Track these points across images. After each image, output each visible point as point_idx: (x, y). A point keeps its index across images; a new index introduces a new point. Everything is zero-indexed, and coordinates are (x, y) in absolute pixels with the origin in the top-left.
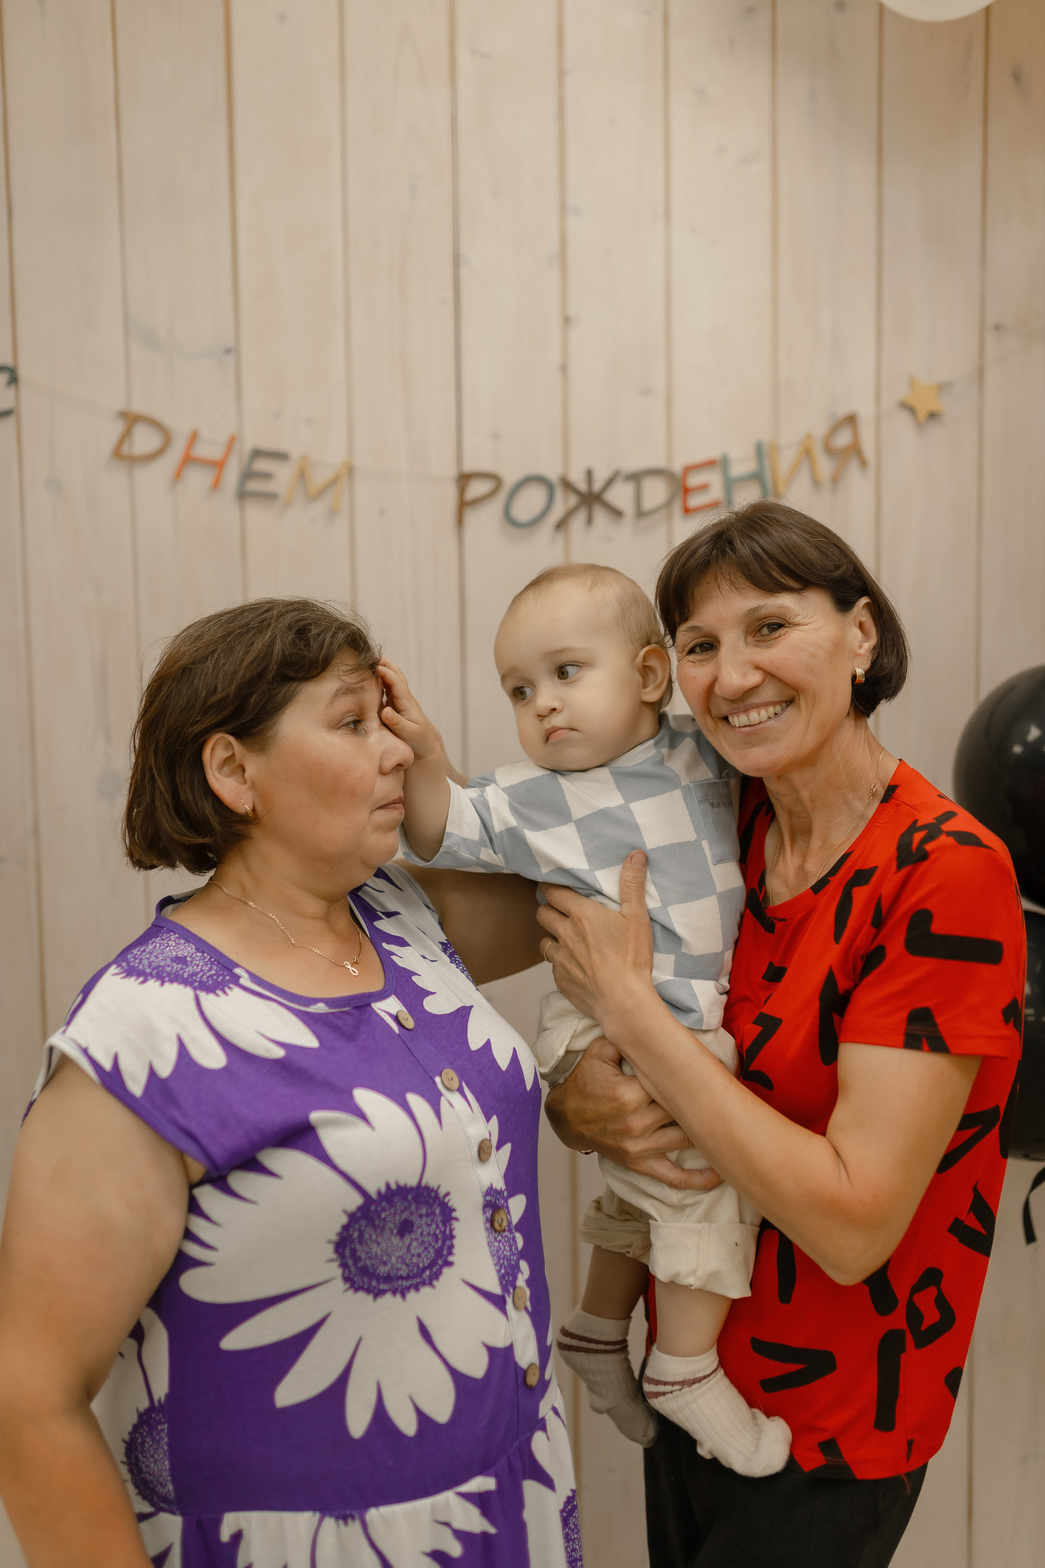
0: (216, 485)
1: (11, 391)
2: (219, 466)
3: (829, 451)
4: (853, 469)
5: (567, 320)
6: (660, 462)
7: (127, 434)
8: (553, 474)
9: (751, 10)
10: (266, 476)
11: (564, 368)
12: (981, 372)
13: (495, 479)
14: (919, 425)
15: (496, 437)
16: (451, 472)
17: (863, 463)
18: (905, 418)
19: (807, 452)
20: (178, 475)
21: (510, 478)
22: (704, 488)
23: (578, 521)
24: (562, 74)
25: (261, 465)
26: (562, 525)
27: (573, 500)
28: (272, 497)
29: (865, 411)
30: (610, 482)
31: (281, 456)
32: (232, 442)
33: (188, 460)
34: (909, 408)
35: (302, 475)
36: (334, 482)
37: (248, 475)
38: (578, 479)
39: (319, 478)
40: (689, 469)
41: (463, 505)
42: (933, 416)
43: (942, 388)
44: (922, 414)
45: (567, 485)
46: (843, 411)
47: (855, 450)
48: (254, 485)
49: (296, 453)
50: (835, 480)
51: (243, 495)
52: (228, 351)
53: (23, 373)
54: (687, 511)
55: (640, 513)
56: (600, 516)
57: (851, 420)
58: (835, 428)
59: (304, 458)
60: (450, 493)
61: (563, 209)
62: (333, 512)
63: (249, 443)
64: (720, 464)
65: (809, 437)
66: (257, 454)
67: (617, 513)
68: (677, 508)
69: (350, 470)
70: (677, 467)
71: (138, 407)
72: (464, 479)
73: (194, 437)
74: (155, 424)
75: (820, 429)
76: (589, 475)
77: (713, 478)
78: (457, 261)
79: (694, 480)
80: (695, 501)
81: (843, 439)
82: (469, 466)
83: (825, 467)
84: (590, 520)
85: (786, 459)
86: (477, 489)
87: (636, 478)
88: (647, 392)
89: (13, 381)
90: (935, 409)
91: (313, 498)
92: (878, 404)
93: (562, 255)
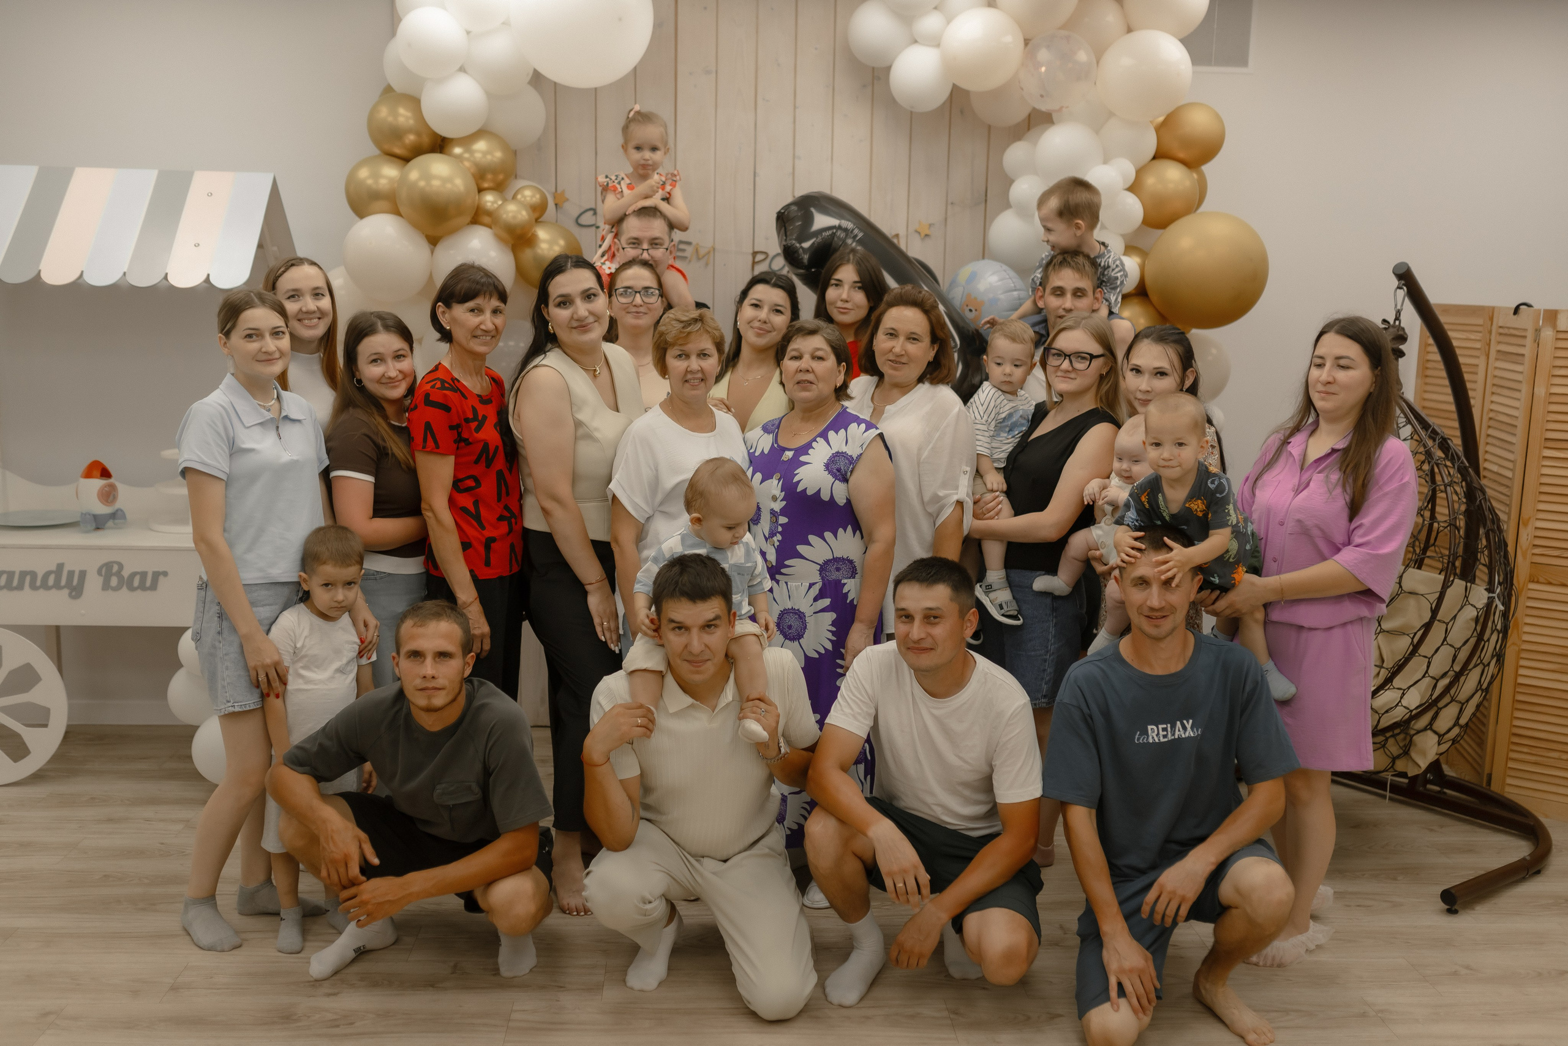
1: (594, 217)
9: (864, 86)
10: (683, 250)
12: (946, 220)
13: (767, 254)
14: (920, 239)
15: (767, 239)
16: (751, 251)
18: (917, 235)
21: (771, 254)
24: (795, 107)
25: (682, 246)
28: (685, 258)
29: (902, 232)
31: (689, 243)
34: (918, 232)
36: (709, 253)
39: (702, 252)
41: (755, 263)
42: (927, 235)
43: (930, 225)
44: (923, 235)
49: (694, 243)
57: (896, 236)
59: (698, 244)
60: (750, 258)
61: (794, 157)
69: (714, 249)
72: (755, 254)
82: (756, 249)
86: (759, 257)
89: (595, 213)
90: (928, 232)
91: (699, 259)
92: (907, 230)
93: (793, 173)
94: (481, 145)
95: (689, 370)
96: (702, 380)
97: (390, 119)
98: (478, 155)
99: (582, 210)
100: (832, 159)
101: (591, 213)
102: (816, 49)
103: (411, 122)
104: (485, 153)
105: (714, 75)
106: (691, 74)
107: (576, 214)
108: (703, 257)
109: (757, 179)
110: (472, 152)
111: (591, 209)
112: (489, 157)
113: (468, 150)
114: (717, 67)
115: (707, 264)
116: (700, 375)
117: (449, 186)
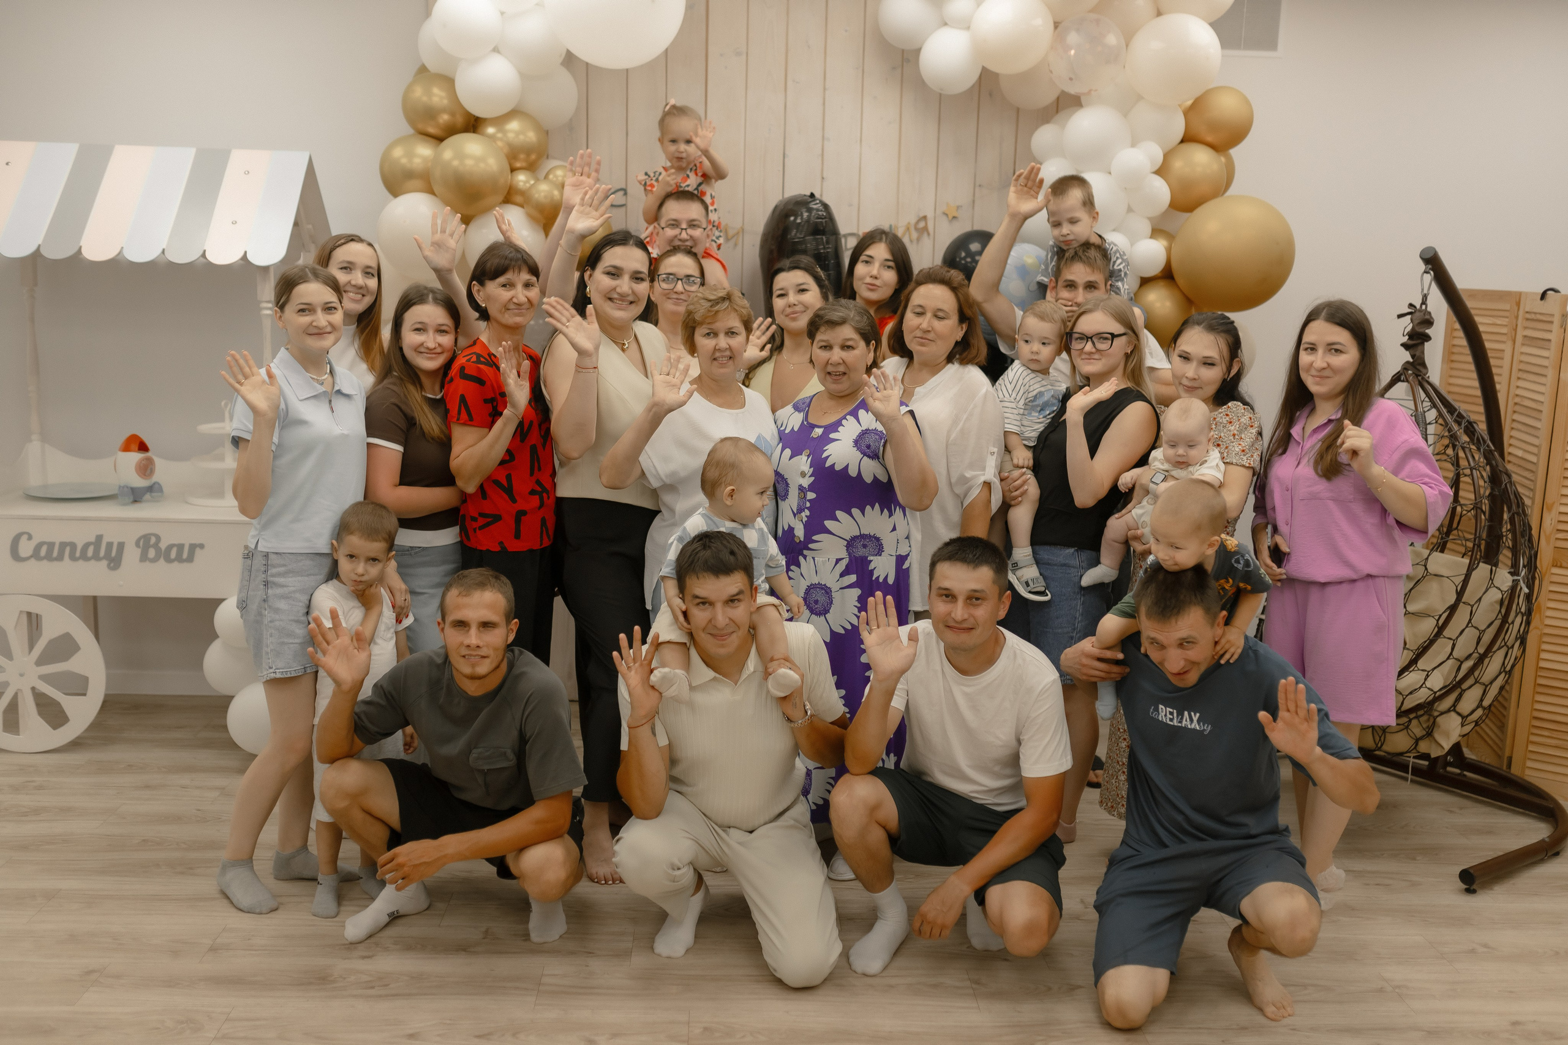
1: (625, 197)
3: (916, 229)
4: (925, 235)
5: (823, 178)
6: (855, 231)
9: (894, 68)
12: (974, 202)
14: (950, 221)
17: (929, 234)
18: (944, 218)
19: (908, 230)
24: (825, 89)
29: (930, 215)
34: (945, 215)
36: (738, 233)
39: (731, 233)
43: (958, 207)
44: (950, 217)
46: (922, 215)
47: (925, 229)
50: (918, 240)
57: (925, 218)
58: (918, 221)
59: (727, 225)
61: (823, 138)
65: (909, 223)
69: (743, 230)
75: (913, 221)
78: (784, 155)
81: (922, 225)
83: (915, 235)
88: (850, 205)
90: (955, 215)
92: (935, 212)
93: (823, 155)
94: (514, 125)
95: (717, 348)
96: (730, 358)
97: (425, 99)
98: (511, 135)
100: (861, 141)
101: (622, 193)
102: (846, 31)
103: (445, 102)
104: (517, 133)
105: (744, 56)
106: (721, 55)
108: (733, 237)
109: (786, 160)
110: (505, 132)
112: (522, 137)
113: (501, 130)
114: (747, 49)
115: (736, 245)
116: (728, 353)
117: (482, 165)
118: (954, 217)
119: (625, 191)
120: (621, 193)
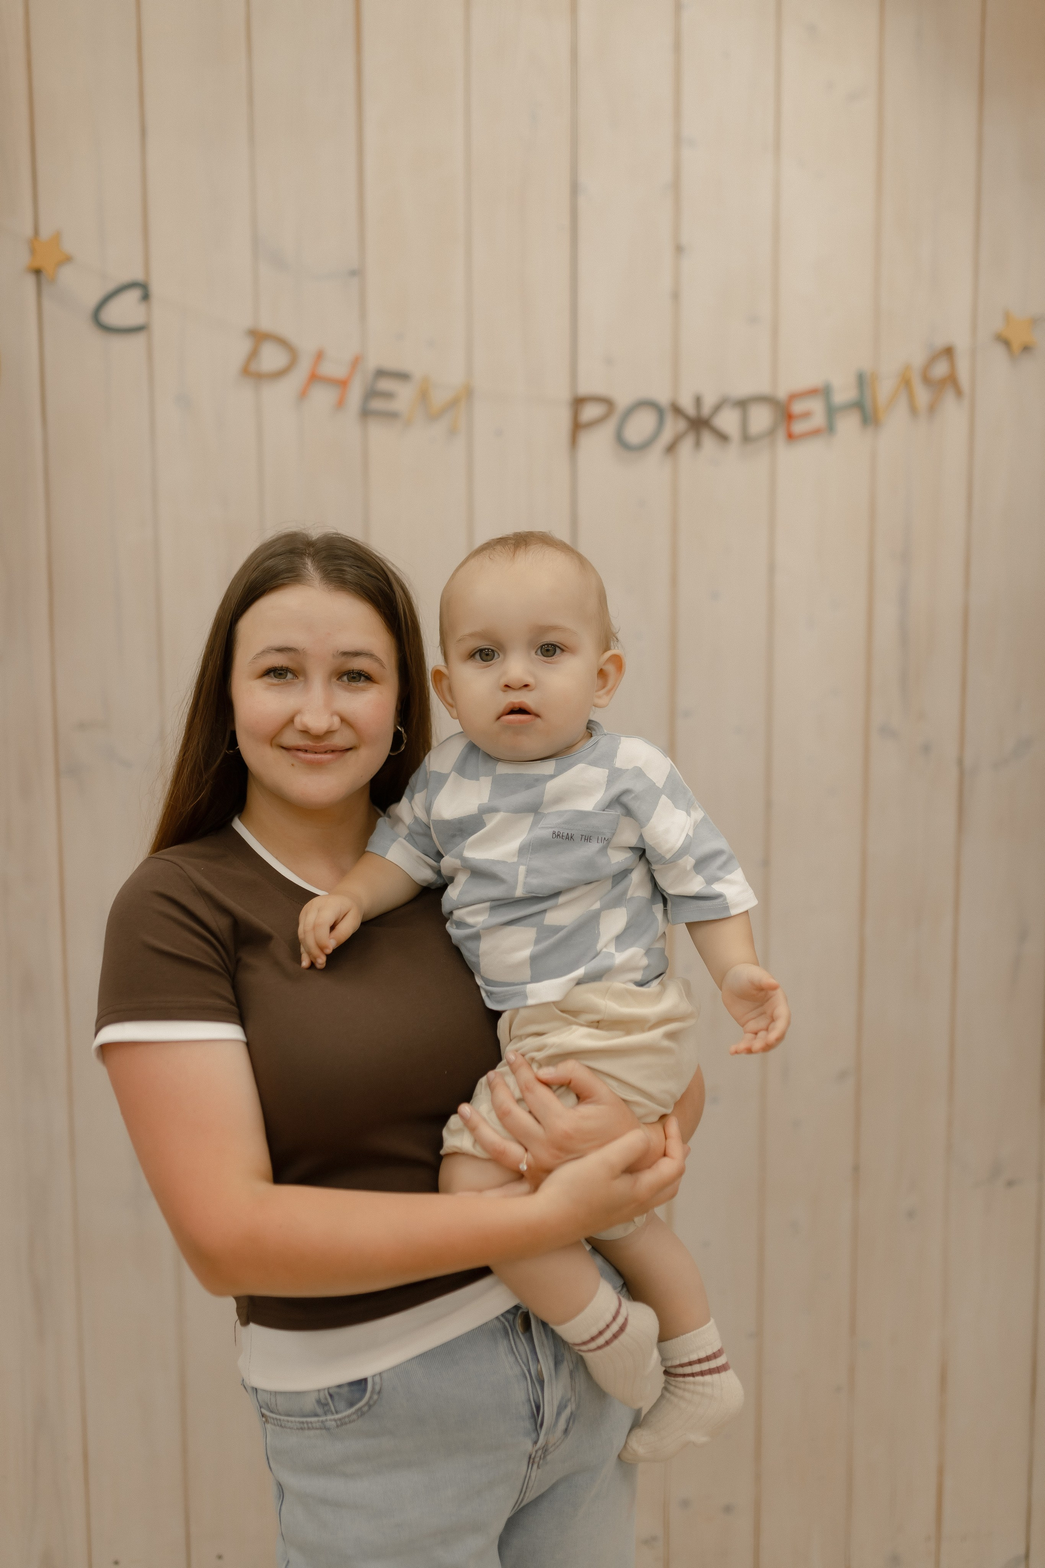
0: (340, 404)
1: (144, 307)
2: (343, 384)
3: (926, 380)
4: (949, 399)
5: (679, 249)
6: (765, 389)
7: (254, 354)
8: (663, 398)
10: (388, 395)
11: (676, 296)
13: (608, 402)
14: (1014, 358)
15: (609, 361)
16: (564, 395)
17: (959, 393)
18: (1000, 350)
19: (906, 382)
20: (303, 394)
21: (623, 400)
22: (806, 415)
23: (686, 446)
24: (679, 7)
25: (385, 385)
26: (671, 449)
27: (682, 425)
28: (393, 415)
29: (962, 343)
30: (717, 408)
31: (402, 376)
32: (356, 362)
33: (314, 378)
34: (1005, 341)
35: (424, 395)
36: (454, 403)
37: (371, 394)
38: (687, 404)
39: (439, 398)
40: (794, 397)
41: (577, 427)
43: (1035, 322)
44: (1016, 346)
45: (677, 410)
46: (940, 342)
47: (952, 380)
48: (377, 404)
49: (417, 373)
50: (932, 408)
51: (366, 413)
52: (353, 273)
53: (156, 289)
54: (790, 436)
55: (746, 438)
56: (708, 440)
57: (949, 352)
58: (933, 359)
59: (426, 379)
60: (565, 415)
61: (678, 141)
62: (453, 431)
63: (373, 362)
64: (824, 392)
65: (908, 367)
66: (381, 373)
67: (723, 437)
68: (781, 435)
69: (469, 392)
70: (782, 394)
71: (266, 325)
72: (578, 402)
73: (320, 356)
74: (282, 342)
75: (918, 359)
76: (698, 401)
77: (816, 406)
78: (575, 189)
79: (798, 407)
80: (798, 427)
81: (941, 369)
82: (584, 389)
83: (922, 396)
84: (698, 444)
85: (885, 388)
86: (590, 412)
87: (743, 404)
88: (753, 320)
89: (146, 297)
90: (1028, 341)
91: (433, 417)
92: (976, 339)
93: (676, 185)
99: (111, 286)
100: (777, 144)
101: (136, 294)
107: (92, 299)
108: (442, 411)
111: (132, 285)
115: (449, 430)
118: (1026, 349)
119: (145, 291)
120: (134, 295)
